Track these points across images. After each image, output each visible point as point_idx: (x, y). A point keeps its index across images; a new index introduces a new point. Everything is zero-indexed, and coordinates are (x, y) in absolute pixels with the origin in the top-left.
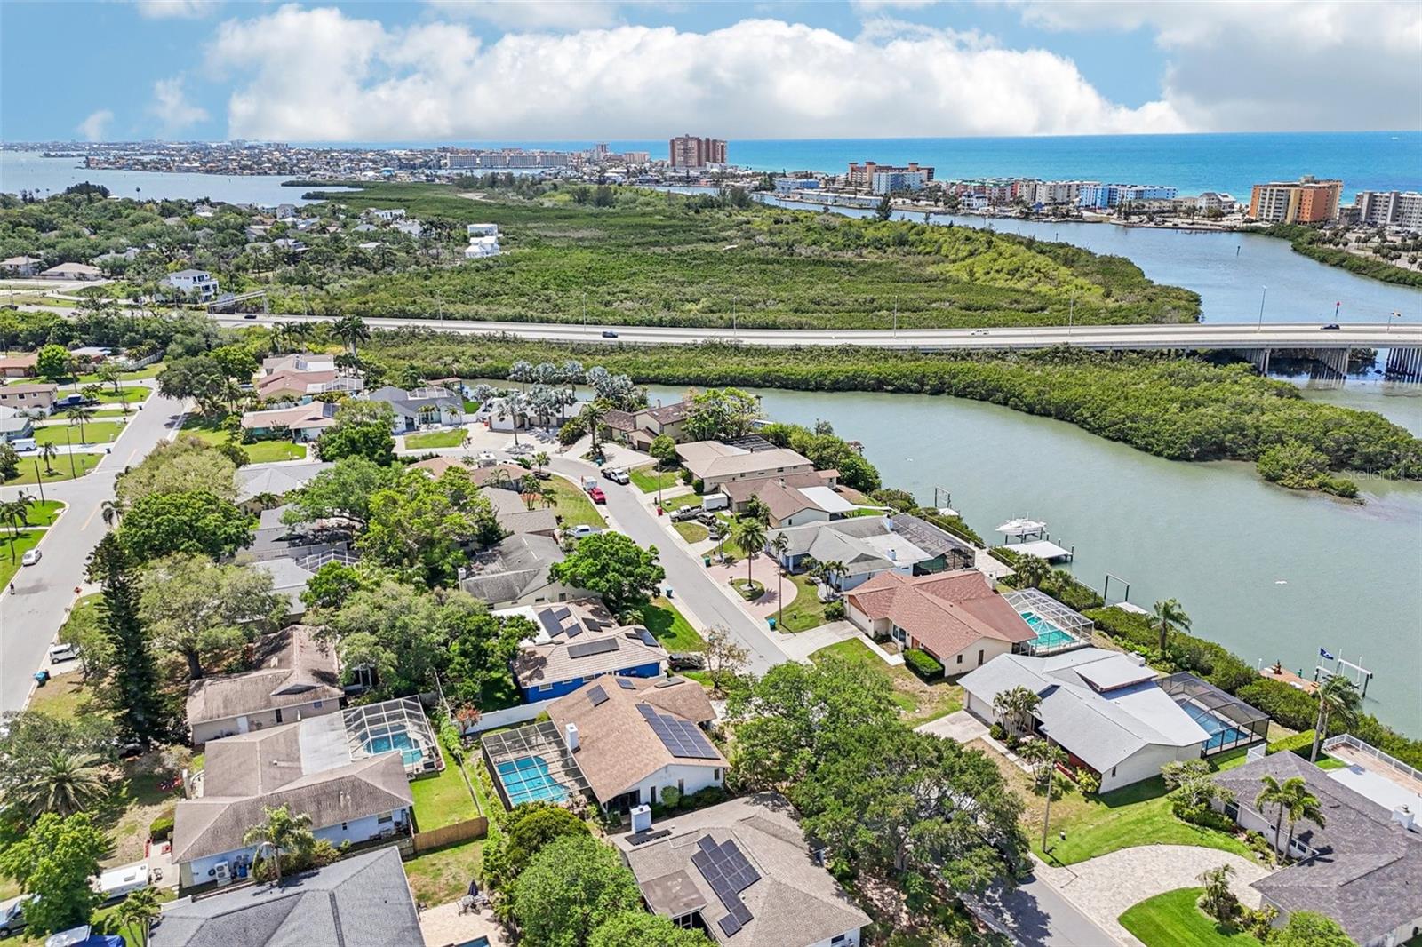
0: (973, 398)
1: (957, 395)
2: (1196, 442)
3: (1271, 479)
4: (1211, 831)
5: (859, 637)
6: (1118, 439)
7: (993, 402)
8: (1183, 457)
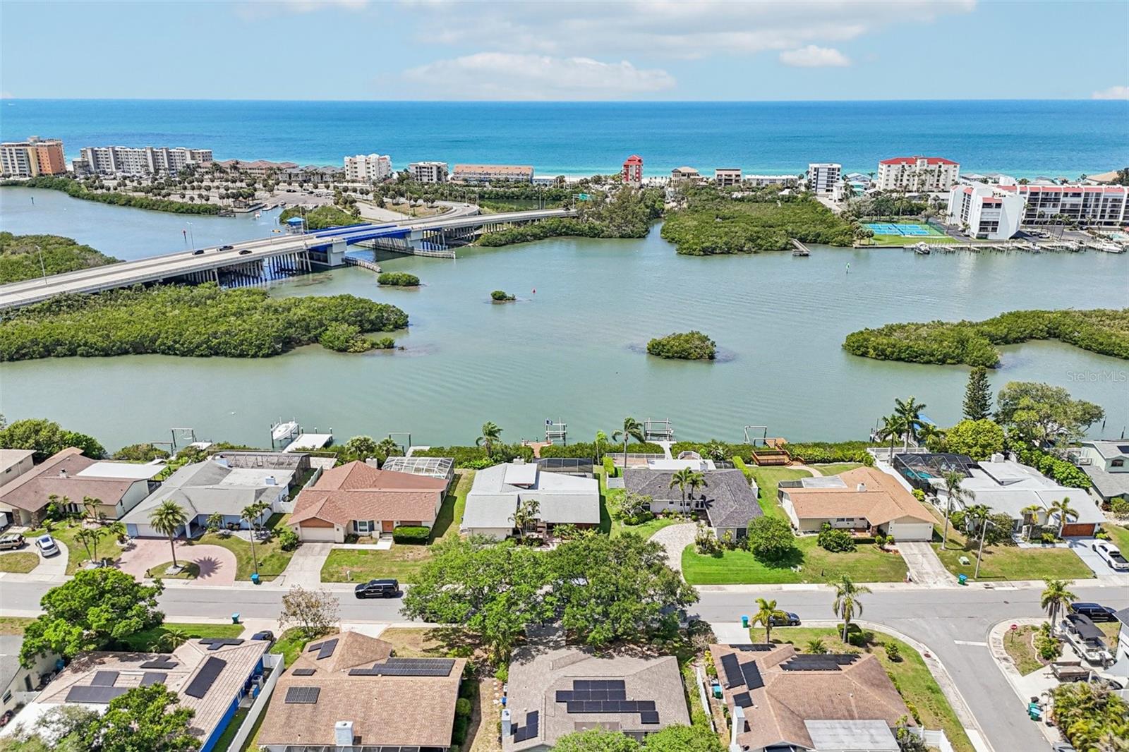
0: (32, 358)
1: (11, 359)
2: (277, 339)
3: (342, 350)
4: (650, 523)
5: (333, 547)
6: (211, 355)
7: (57, 356)
8: (275, 353)
